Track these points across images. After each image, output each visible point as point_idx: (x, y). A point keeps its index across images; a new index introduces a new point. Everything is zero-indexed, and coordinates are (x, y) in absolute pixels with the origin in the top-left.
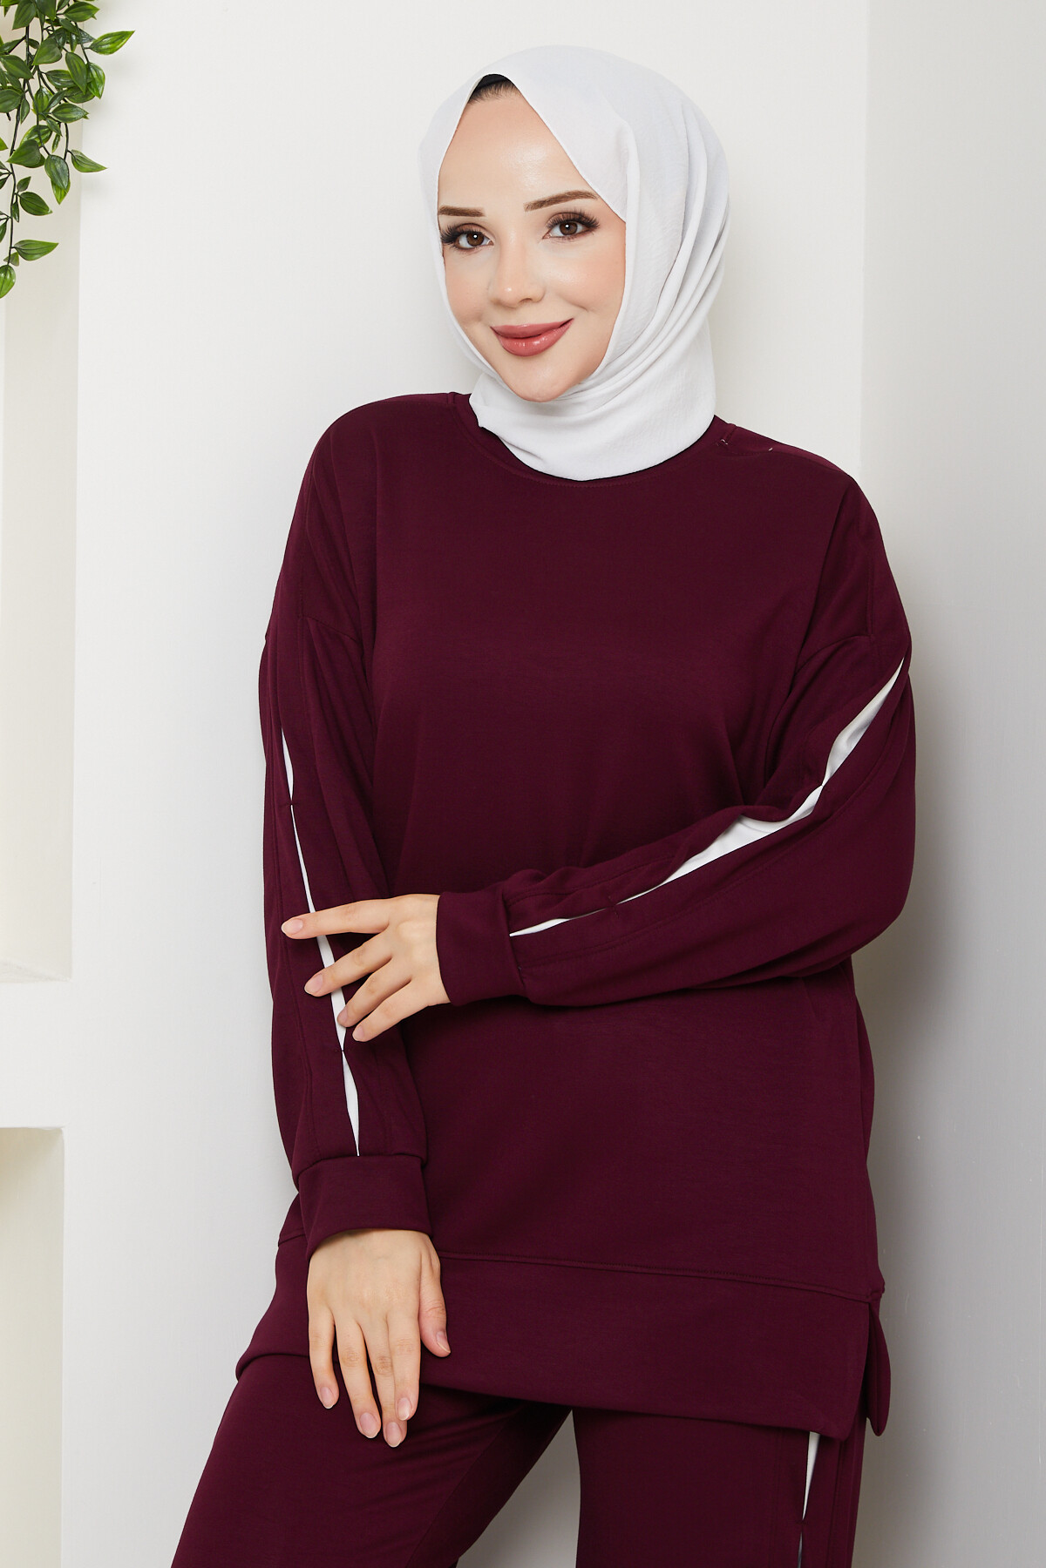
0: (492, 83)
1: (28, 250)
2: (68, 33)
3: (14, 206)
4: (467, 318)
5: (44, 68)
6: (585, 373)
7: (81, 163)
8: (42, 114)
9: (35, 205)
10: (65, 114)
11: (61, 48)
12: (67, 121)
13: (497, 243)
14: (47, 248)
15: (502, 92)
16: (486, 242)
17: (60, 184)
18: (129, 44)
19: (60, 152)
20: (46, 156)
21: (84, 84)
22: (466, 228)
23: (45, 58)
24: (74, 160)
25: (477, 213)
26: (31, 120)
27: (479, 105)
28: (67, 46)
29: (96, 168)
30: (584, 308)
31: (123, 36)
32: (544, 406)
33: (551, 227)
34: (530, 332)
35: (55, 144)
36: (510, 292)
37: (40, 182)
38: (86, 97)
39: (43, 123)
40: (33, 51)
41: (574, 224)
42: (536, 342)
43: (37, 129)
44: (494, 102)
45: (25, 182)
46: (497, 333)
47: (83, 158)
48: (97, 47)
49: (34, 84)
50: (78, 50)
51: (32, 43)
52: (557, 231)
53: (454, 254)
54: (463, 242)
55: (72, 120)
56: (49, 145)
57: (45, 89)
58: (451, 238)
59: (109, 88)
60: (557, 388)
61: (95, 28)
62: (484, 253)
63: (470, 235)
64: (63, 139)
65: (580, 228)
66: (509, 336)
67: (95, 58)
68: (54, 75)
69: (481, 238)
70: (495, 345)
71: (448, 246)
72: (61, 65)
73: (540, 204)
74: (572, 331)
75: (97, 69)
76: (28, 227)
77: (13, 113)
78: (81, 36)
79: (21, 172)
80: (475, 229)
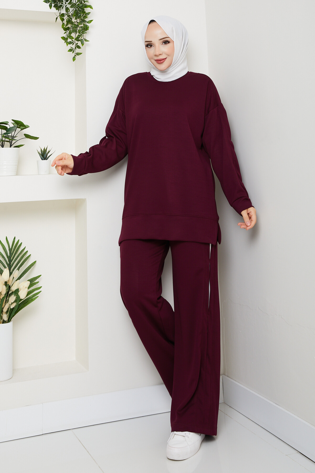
0: (152, 21)
1: (78, 54)
2: (83, 21)
3: (75, 47)
4: (150, 59)
5: (80, 26)
6: (169, 66)
7: (86, 40)
8: (79, 33)
9: (79, 47)
10: (83, 33)
11: (82, 23)
12: (83, 34)
13: (155, 46)
14: (81, 54)
15: (154, 22)
16: (153, 46)
17: (83, 44)
18: (93, 22)
19: (82, 39)
20: (80, 39)
21: (86, 28)
22: (149, 44)
23: (80, 24)
24: (85, 40)
25: (151, 42)
26: (78, 34)
27: (150, 25)
28: (83, 23)
29: (88, 41)
30: (169, 56)
31: (92, 20)
32: (163, 72)
33: (163, 43)
34: (161, 60)
35: (82, 37)
36: (157, 53)
37: (79, 44)
38: (86, 30)
39: (80, 34)
40: (78, 24)
41: (166, 42)
42: (162, 61)
43: (79, 35)
44: (153, 24)
45: (77, 44)
46: (155, 60)
47: (86, 39)
48: (88, 22)
49: (78, 28)
50: (85, 23)
51: (78, 23)
52: (164, 44)
53: (148, 48)
54: (149, 46)
55: (84, 34)
56: (81, 38)
57: (80, 29)
58: (147, 46)
59: (89, 29)
60: (165, 68)
61: (87, 20)
62: (152, 48)
63: (150, 45)
64: (83, 36)
65: (167, 43)
66: (157, 61)
67: (87, 24)
68: (81, 27)
69: (152, 45)
70: (155, 62)
71: (147, 47)
72: (82, 25)
73: (161, 39)
74: (167, 59)
75: (88, 26)
76: (78, 50)
77: (75, 33)
78: (85, 21)
79: (77, 42)
80: (151, 44)
